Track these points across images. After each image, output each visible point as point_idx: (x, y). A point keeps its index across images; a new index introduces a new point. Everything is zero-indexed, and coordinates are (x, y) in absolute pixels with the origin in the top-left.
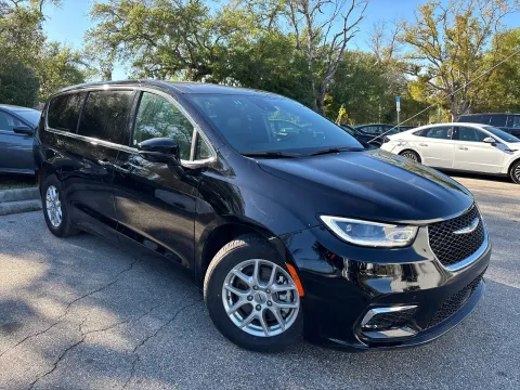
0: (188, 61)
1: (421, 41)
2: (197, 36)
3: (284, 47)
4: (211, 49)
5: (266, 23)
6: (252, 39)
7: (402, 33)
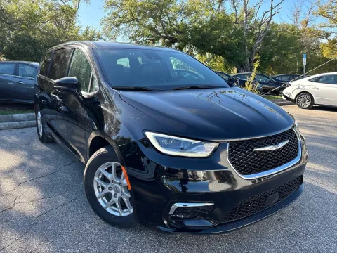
0: (164, 35)
1: (331, 14)
2: (169, 18)
3: (226, 22)
4: (178, 26)
5: (216, 7)
6: (205, 18)
7: (317, 9)
